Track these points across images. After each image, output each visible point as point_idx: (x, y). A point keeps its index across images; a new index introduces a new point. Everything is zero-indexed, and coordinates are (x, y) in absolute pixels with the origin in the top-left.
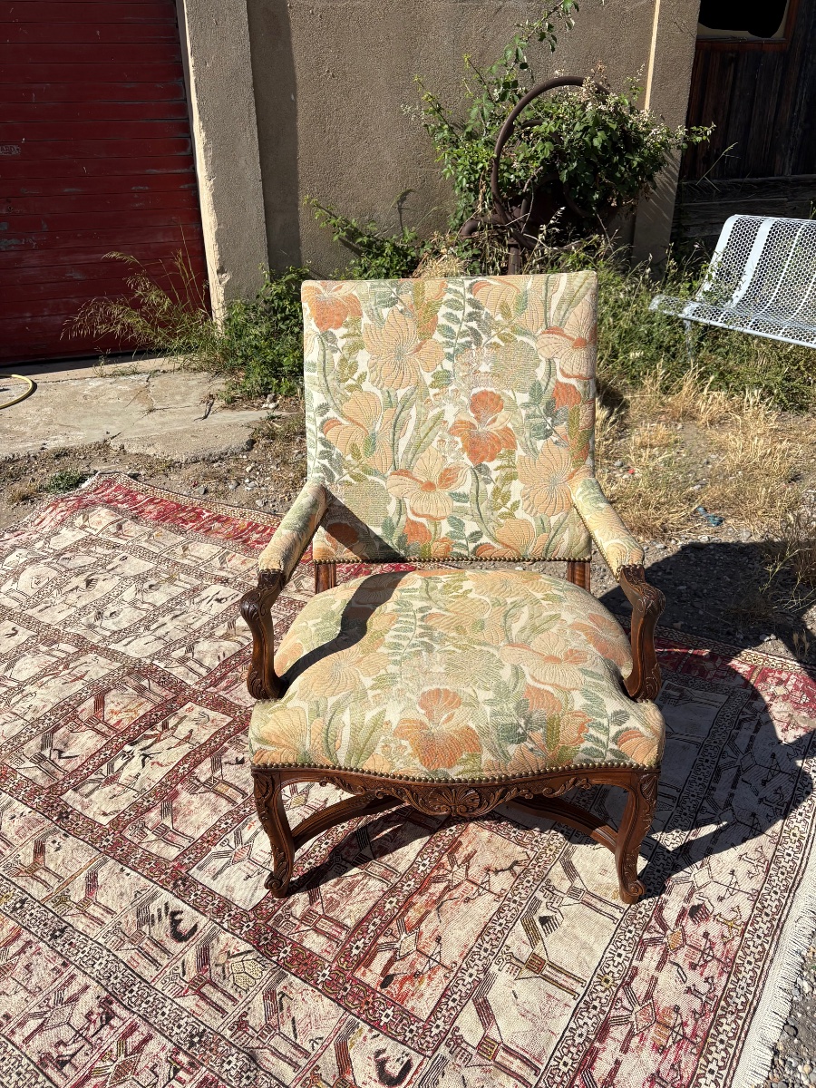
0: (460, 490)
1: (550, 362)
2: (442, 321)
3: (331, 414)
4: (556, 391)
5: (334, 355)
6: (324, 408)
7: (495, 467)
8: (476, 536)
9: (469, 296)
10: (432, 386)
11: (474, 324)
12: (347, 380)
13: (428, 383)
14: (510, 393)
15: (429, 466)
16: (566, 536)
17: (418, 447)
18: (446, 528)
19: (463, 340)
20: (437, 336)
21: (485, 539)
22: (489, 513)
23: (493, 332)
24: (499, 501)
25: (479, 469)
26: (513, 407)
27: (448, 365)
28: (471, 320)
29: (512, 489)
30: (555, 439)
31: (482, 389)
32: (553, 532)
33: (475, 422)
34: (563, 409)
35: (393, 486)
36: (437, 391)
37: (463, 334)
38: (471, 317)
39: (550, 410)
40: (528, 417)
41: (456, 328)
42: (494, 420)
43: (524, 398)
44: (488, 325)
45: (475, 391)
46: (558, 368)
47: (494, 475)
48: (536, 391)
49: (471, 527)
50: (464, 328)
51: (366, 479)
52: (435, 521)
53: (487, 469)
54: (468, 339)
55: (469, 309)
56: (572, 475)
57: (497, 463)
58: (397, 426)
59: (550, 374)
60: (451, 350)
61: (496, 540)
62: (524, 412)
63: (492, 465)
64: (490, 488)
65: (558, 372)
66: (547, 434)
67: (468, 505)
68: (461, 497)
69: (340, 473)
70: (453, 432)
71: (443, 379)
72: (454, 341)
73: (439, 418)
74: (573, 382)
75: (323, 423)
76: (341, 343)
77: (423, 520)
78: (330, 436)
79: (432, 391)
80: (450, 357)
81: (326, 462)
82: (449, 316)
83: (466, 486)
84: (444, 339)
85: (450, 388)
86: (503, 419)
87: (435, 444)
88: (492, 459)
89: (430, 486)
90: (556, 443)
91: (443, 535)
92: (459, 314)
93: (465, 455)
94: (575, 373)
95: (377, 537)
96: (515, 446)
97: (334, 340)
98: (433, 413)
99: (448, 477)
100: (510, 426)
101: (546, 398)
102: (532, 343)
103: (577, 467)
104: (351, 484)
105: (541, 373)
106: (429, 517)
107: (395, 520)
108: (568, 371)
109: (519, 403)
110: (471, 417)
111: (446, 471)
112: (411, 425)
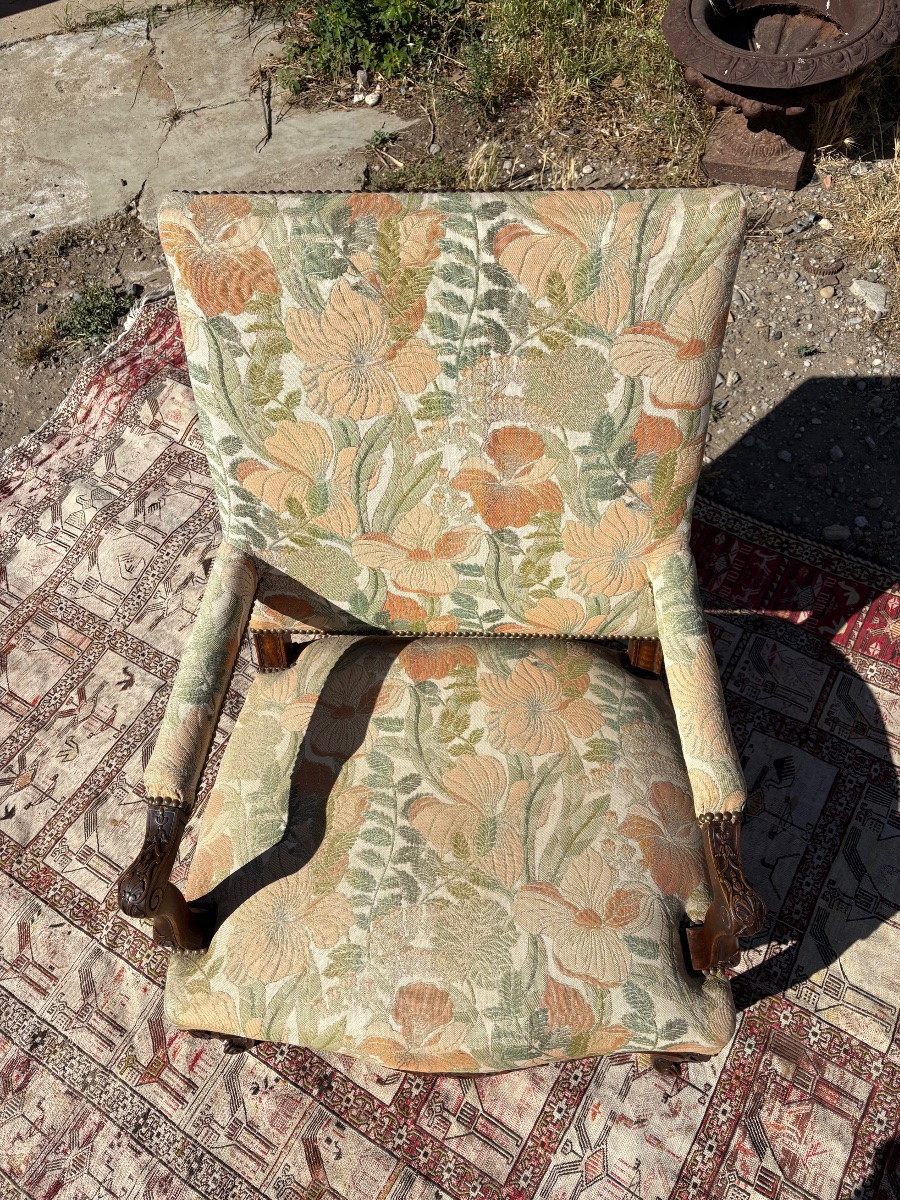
0: (470, 561)
1: (633, 382)
2: (433, 306)
3: (246, 452)
4: (639, 426)
5: (237, 359)
6: (231, 444)
7: (526, 534)
8: (491, 616)
9: (486, 257)
10: (419, 416)
11: (494, 314)
12: (266, 401)
13: (413, 410)
14: (558, 432)
15: (420, 524)
16: (632, 619)
17: (398, 504)
18: (447, 605)
19: (476, 342)
20: (425, 331)
21: (507, 619)
22: (515, 590)
23: (532, 330)
24: (531, 576)
25: (500, 536)
26: (561, 453)
27: (448, 384)
28: (489, 306)
29: (553, 562)
30: (628, 500)
31: (508, 423)
32: (612, 615)
33: (495, 473)
34: (650, 454)
35: (364, 557)
36: (429, 423)
37: (475, 331)
38: (489, 301)
39: (625, 458)
40: (587, 467)
41: (461, 319)
42: (528, 471)
43: (581, 439)
44: (523, 316)
45: (497, 426)
46: (646, 394)
47: (525, 544)
48: (604, 430)
49: (485, 605)
50: (476, 320)
51: (318, 544)
52: (433, 598)
53: (513, 534)
55: (485, 285)
56: (650, 550)
57: (531, 529)
58: (361, 476)
59: (630, 403)
60: (452, 359)
61: (523, 620)
62: (579, 461)
63: (522, 532)
64: (517, 560)
65: (647, 400)
66: (619, 492)
67: (482, 579)
68: (476, 570)
69: (274, 535)
70: (457, 484)
71: (438, 406)
72: (457, 344)
73: (433, 464)
74: (672, 415)
75: (234, 466)
76: (248, 340)
77: (413, 596)
78: (250, 484)
79: (420, 424)
80: (450, 371)
81: (248, 521)
82: (448, 298)
83: (482, 556)
84: (441, 340)
85: (451, 421)
86: (543, 470)
87: (427, 500)
88: (523, 523)
89: (419, 555)
90: (630, 505)
91: (444, 613)
92: (468, 295)
93: (478, 518)
94: (677, 400)
95: (343, 613)
96: (561, 508)
97: (234, 333)
98: (421, 458)
99: (449, 544)
100: (554, 479)
101: (617, 443)
102: (604, 350)
103: (661, 536)
104: (293, 549)
105: (615, 399)
106: (422, 592)
107: (369, 595)
108: (663, 397)
109: (572, 446)
110: (488, 464)
111: (448, 537)
112: (386, 473)
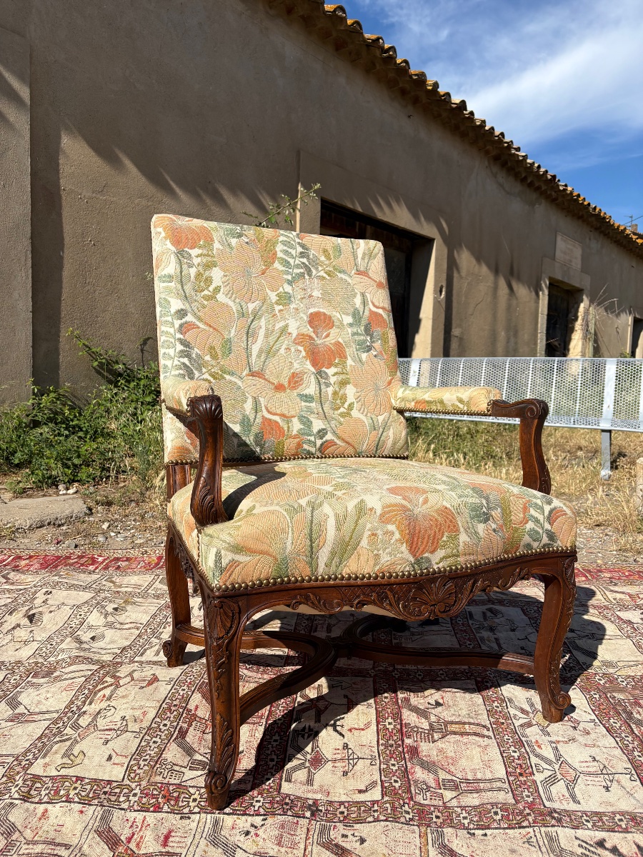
0: (307, 392)
1: (363, 295)
2: (280, 255)
3: (189, 318)
4: (370, 318)
5: (190, 269)
6: (181, 313)
7: (332, 373)
8: (322, 433)
9: (298, 240)
10: (277, 303)
11: (305, 260)
12: (203, 291)
13: (273, 301)
14: (338, 315)
15: (279, 369)
16: (391, 433)
17: (269, 352)
18: (296, 426)
19: (298, 271)
20: (277, 265)
21: (329, 437)
22: (331, 412)
23: (320, 268)
24: (338, 401)
25: (320, 374)
26: (341, 326)
27: (288, 288)
28: (302, 257)
29: (347, 392)
30: (374, 353)
31: (317, 309)
32: (381, 430)
33: (314, 336)
34: (378, 331)
35: (249, 386)
36: (281, 307)
37: (297, 266)
38: (302, 255)
39: (368, 331)
40: (354, 334)
41: (291, 261)
42: (328, 336)
43: (348, 319)
44: (316, 263)
45: (312, 310)
46: (369, 300)
47: (333, 380)
48: (356, 315)
49: (317, 425)
50: (297, 262)
51: (224, 378)
52: (287, 419)
53: (326, 373)
54: (302, 271)
55: (300, 249)
56: (390, 383)
57: (333, 370)
58: (249, 334)
59: (364, 304)
60: (289, 277)
61: (339, 438)
62: (349, 331)
63: (331, 371)
64: (330, 390)
65: (370, 303)
66: (369, 349)
67: (313, 405)
68: (308, 398)
69: (200, 371)
70: (296, 342)
71: (285, 299)
72: (291, 270)
73: (284, 330)
74: (380, 311)
75: (181, 326)
76: (196, 261)
77: (277, 418)
78: (189, 337)
79: (278, 308)
80: (290, 283)
81: (186, 360)
82: (286, 252)
83: (311, 389)
84: (284, 269)
85: (292, 307)
87: (282, 351)
88: (329, 366)
89: (280, 388)
90: (375, 356)
91: (295, 432)
92: (293, 252)
93: (308, 362)
94: (381, 305)
95: (235, 435)
96: (346, 358)
97: (190, 257)
98: (279, 325)
99: (295, 380)
100: (340, 340)
101: (364, 322)
102: (349, 280)
103: (393, 374)
104: (210, 382)
105: (358, 301)
106: (282, 415)
107: (252, 417)
108: (377, 304)
109: (345, 323)
110: (310, 331)
111: (294, 375)
112: (262, 333)
